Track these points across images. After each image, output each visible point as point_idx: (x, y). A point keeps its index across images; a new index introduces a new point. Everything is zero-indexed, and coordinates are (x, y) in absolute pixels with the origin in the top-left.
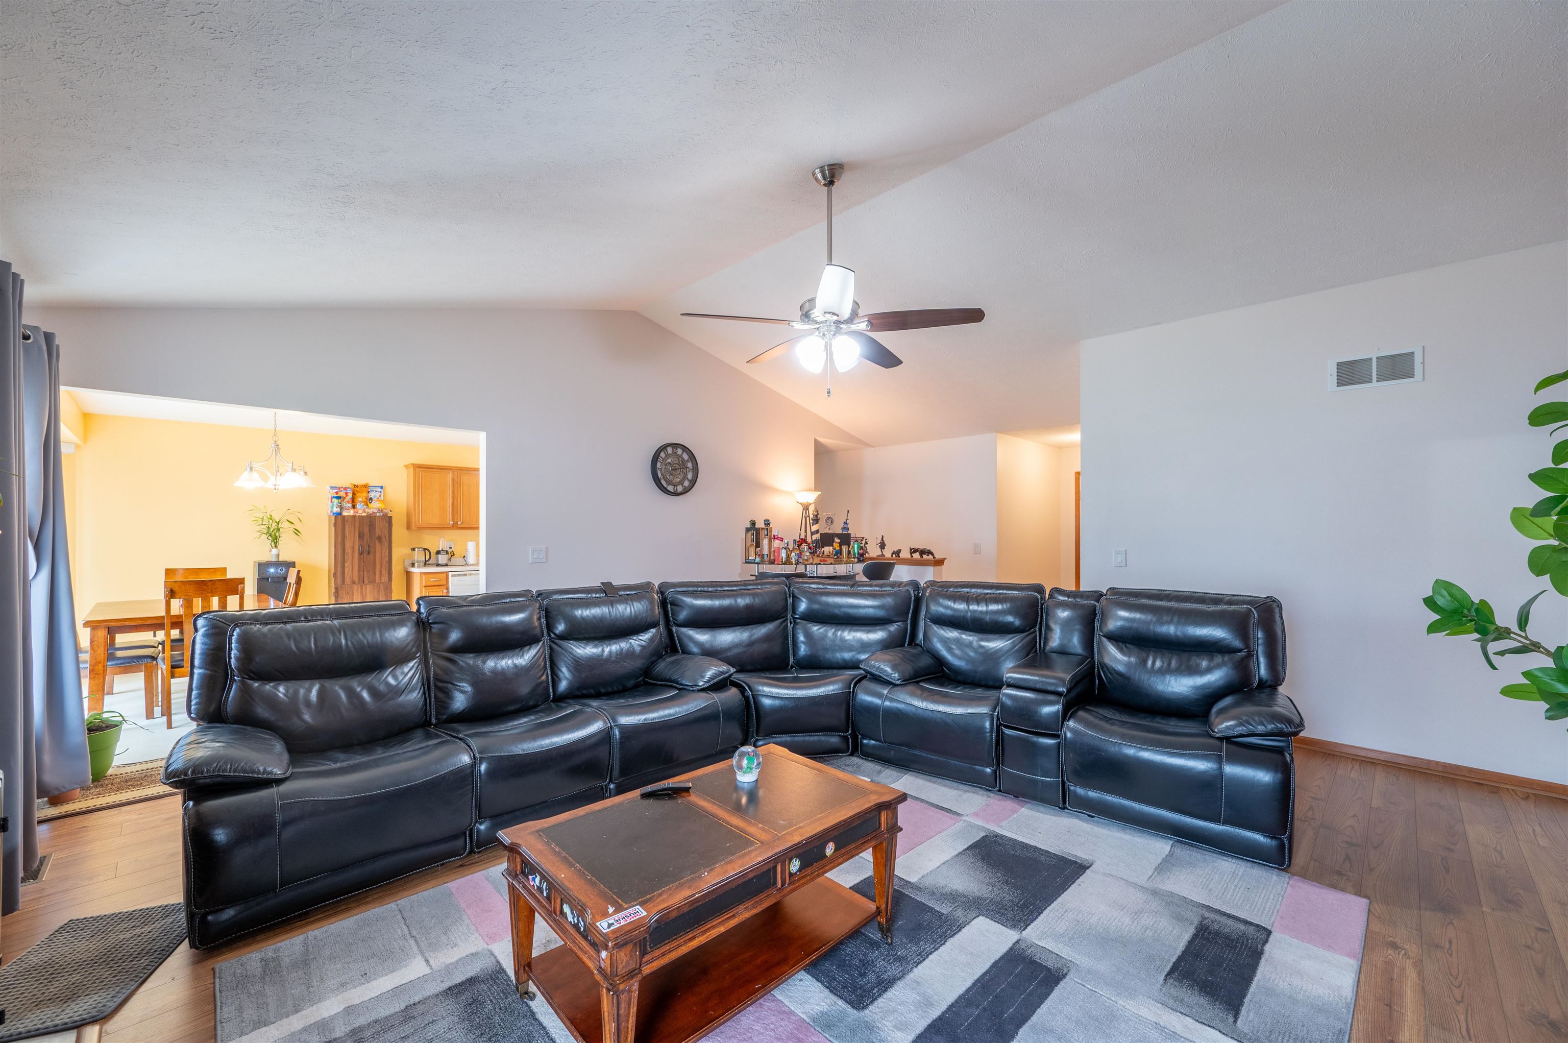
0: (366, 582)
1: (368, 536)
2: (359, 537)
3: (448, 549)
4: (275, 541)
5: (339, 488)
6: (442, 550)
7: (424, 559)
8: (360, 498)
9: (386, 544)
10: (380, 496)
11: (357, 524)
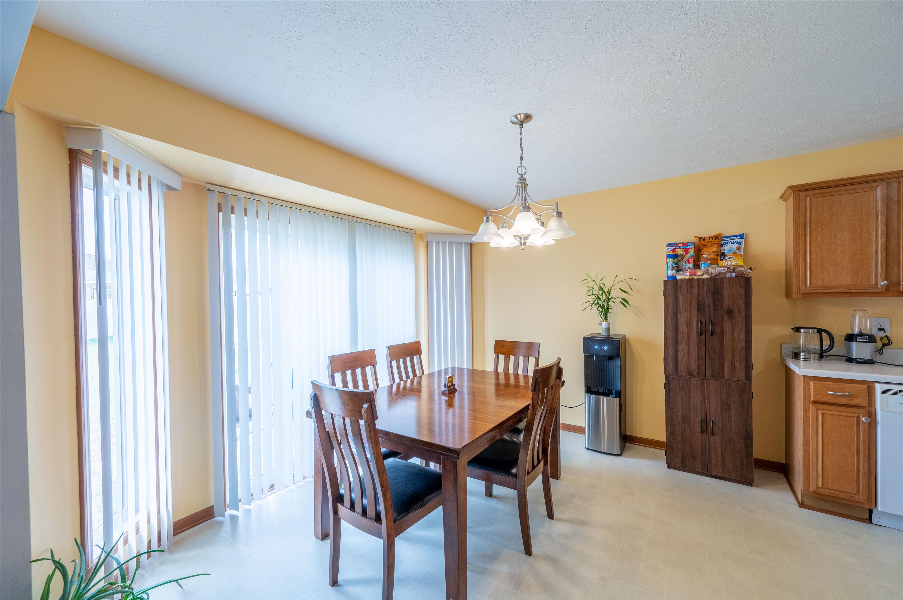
0: (709, 374)
1: (712, 309)
2: (698, 309)
3: (875, 332)
4: (605, 312)
5: (676, 244)
6: (860, 334)
7: (818, 347)
8: (707, 254)
9: (740, 320)
10: (739, 249)
11: (695, 291)
